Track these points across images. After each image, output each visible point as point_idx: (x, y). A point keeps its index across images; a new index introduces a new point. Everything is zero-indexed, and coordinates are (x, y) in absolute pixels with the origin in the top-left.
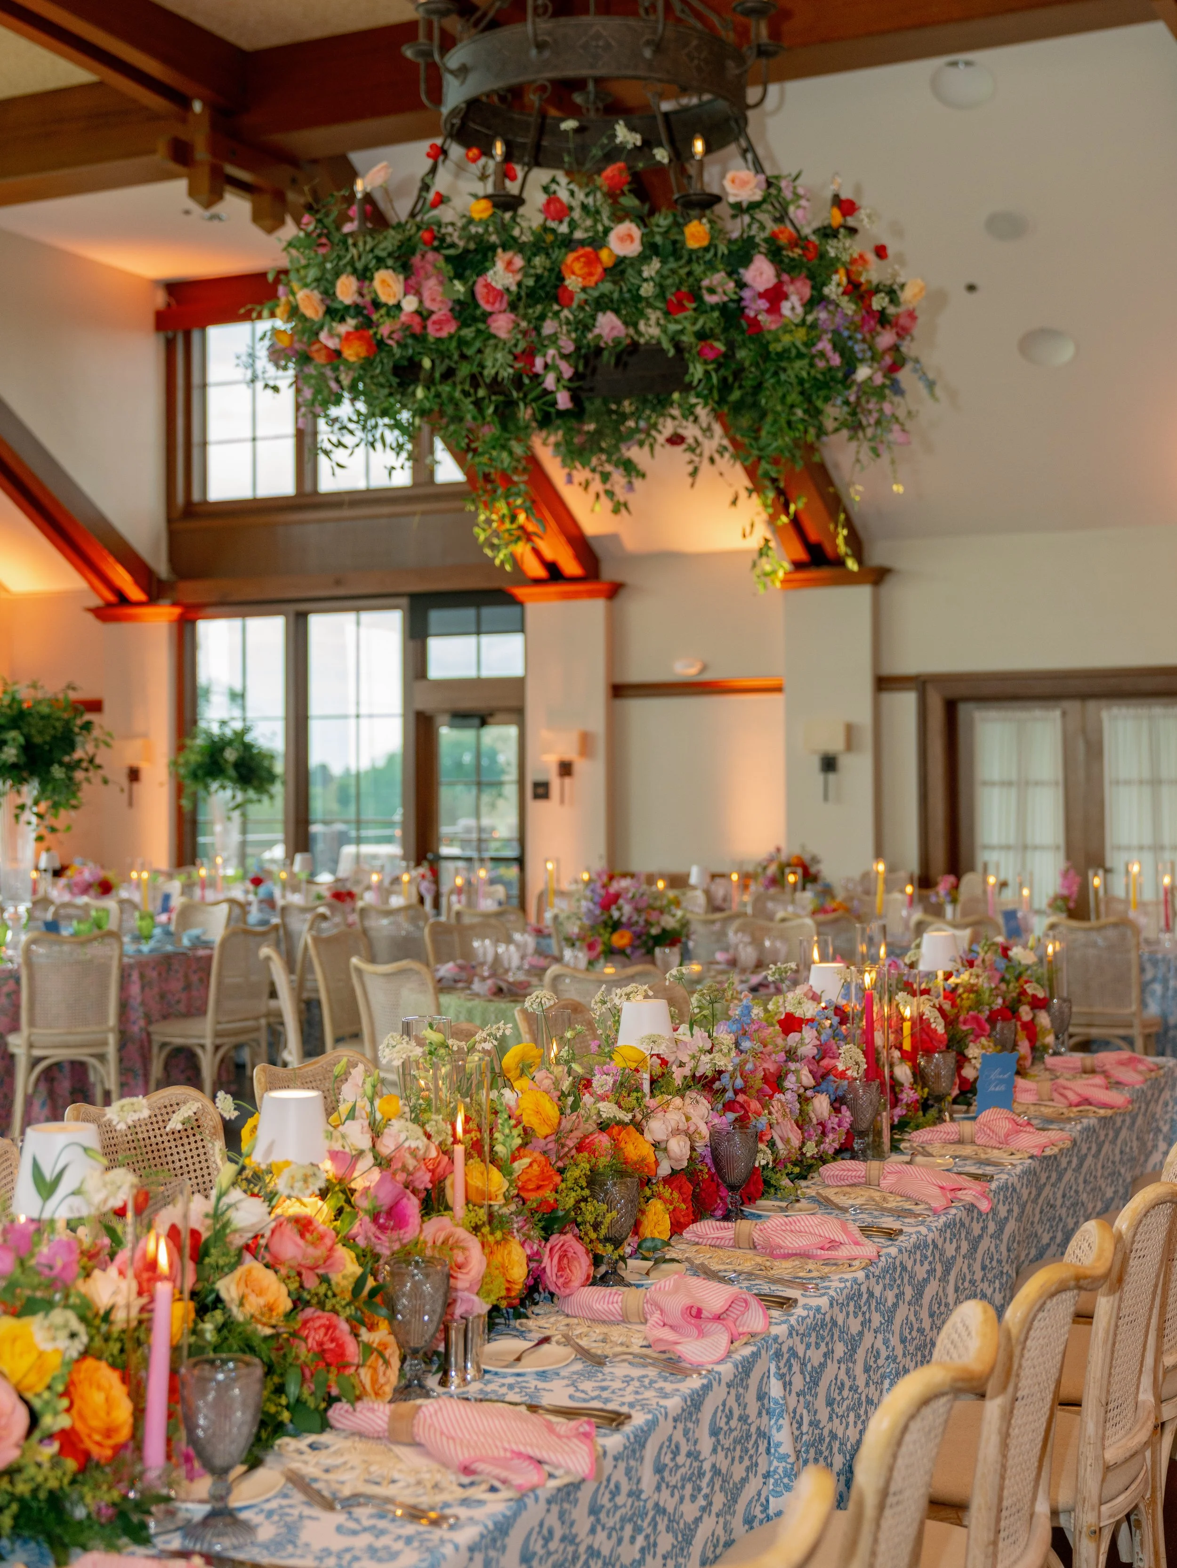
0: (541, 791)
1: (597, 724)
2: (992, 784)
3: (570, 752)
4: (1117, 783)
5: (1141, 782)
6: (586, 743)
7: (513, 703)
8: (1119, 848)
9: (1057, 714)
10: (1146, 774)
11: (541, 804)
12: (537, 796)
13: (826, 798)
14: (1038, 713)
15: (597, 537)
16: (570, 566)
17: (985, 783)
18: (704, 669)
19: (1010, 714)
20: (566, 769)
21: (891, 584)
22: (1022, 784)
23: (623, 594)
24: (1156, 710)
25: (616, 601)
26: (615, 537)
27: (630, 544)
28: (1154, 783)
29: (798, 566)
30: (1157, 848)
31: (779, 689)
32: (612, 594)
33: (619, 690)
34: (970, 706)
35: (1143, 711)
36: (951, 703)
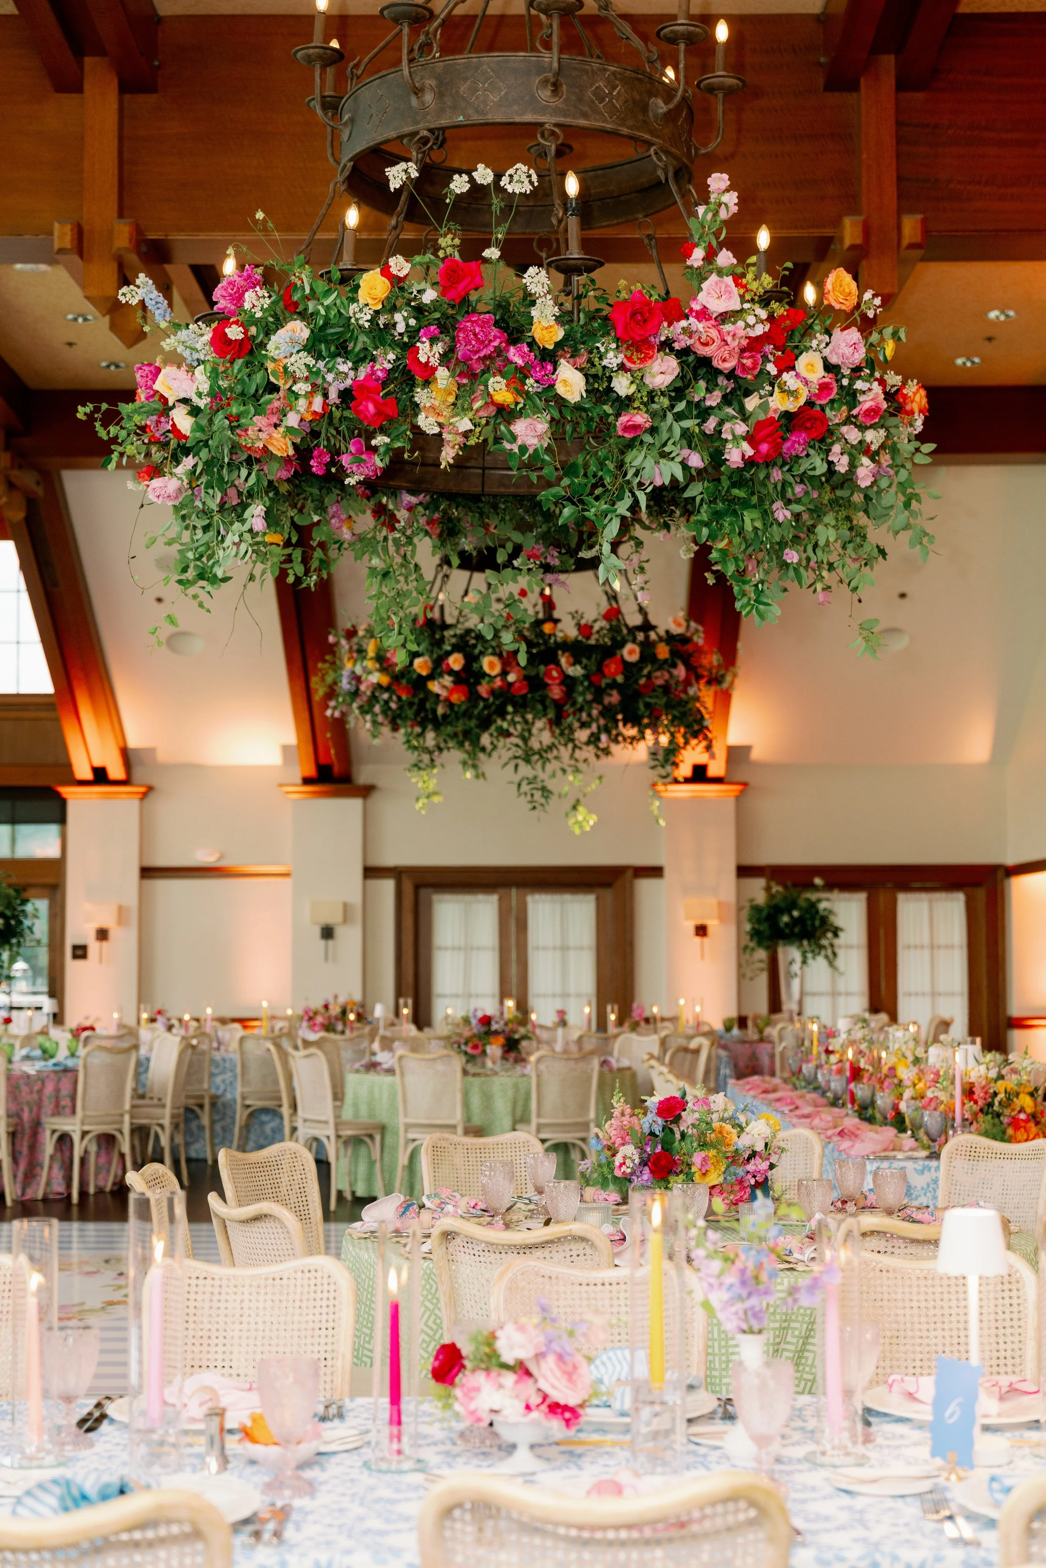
0: (79, 952)
1: (131, 899)
2: (446, 949)
3: (107, 921)
4: (538, 948)
5: (555, 948)
6: (122, 913)
7: (50, 880)
8: (538, 996)
9: (494, 898)
10: (558, 943)
11: (80, 963)
12: (75, 957)
13: (326, 959)
14: (481, 897)
15: (135, 750)
16: (116, 771)
17: (440, 948)
18: (222, 857)
19: (460, 897)
20: (102, 935)
21: (375, 798)
22: (468, 949)
23: (152, 796)
24: (567, 897)
25: (146, 801)
26: (152, 751)
27: (162, 756)
28: (564, 948)
29: (307, 781)
30: (565, 995)
31: (286, 875)
32: (144, 795)
33: (147, 872)
34: (429, 890)
35: (557, 897)
36: (417, 888)
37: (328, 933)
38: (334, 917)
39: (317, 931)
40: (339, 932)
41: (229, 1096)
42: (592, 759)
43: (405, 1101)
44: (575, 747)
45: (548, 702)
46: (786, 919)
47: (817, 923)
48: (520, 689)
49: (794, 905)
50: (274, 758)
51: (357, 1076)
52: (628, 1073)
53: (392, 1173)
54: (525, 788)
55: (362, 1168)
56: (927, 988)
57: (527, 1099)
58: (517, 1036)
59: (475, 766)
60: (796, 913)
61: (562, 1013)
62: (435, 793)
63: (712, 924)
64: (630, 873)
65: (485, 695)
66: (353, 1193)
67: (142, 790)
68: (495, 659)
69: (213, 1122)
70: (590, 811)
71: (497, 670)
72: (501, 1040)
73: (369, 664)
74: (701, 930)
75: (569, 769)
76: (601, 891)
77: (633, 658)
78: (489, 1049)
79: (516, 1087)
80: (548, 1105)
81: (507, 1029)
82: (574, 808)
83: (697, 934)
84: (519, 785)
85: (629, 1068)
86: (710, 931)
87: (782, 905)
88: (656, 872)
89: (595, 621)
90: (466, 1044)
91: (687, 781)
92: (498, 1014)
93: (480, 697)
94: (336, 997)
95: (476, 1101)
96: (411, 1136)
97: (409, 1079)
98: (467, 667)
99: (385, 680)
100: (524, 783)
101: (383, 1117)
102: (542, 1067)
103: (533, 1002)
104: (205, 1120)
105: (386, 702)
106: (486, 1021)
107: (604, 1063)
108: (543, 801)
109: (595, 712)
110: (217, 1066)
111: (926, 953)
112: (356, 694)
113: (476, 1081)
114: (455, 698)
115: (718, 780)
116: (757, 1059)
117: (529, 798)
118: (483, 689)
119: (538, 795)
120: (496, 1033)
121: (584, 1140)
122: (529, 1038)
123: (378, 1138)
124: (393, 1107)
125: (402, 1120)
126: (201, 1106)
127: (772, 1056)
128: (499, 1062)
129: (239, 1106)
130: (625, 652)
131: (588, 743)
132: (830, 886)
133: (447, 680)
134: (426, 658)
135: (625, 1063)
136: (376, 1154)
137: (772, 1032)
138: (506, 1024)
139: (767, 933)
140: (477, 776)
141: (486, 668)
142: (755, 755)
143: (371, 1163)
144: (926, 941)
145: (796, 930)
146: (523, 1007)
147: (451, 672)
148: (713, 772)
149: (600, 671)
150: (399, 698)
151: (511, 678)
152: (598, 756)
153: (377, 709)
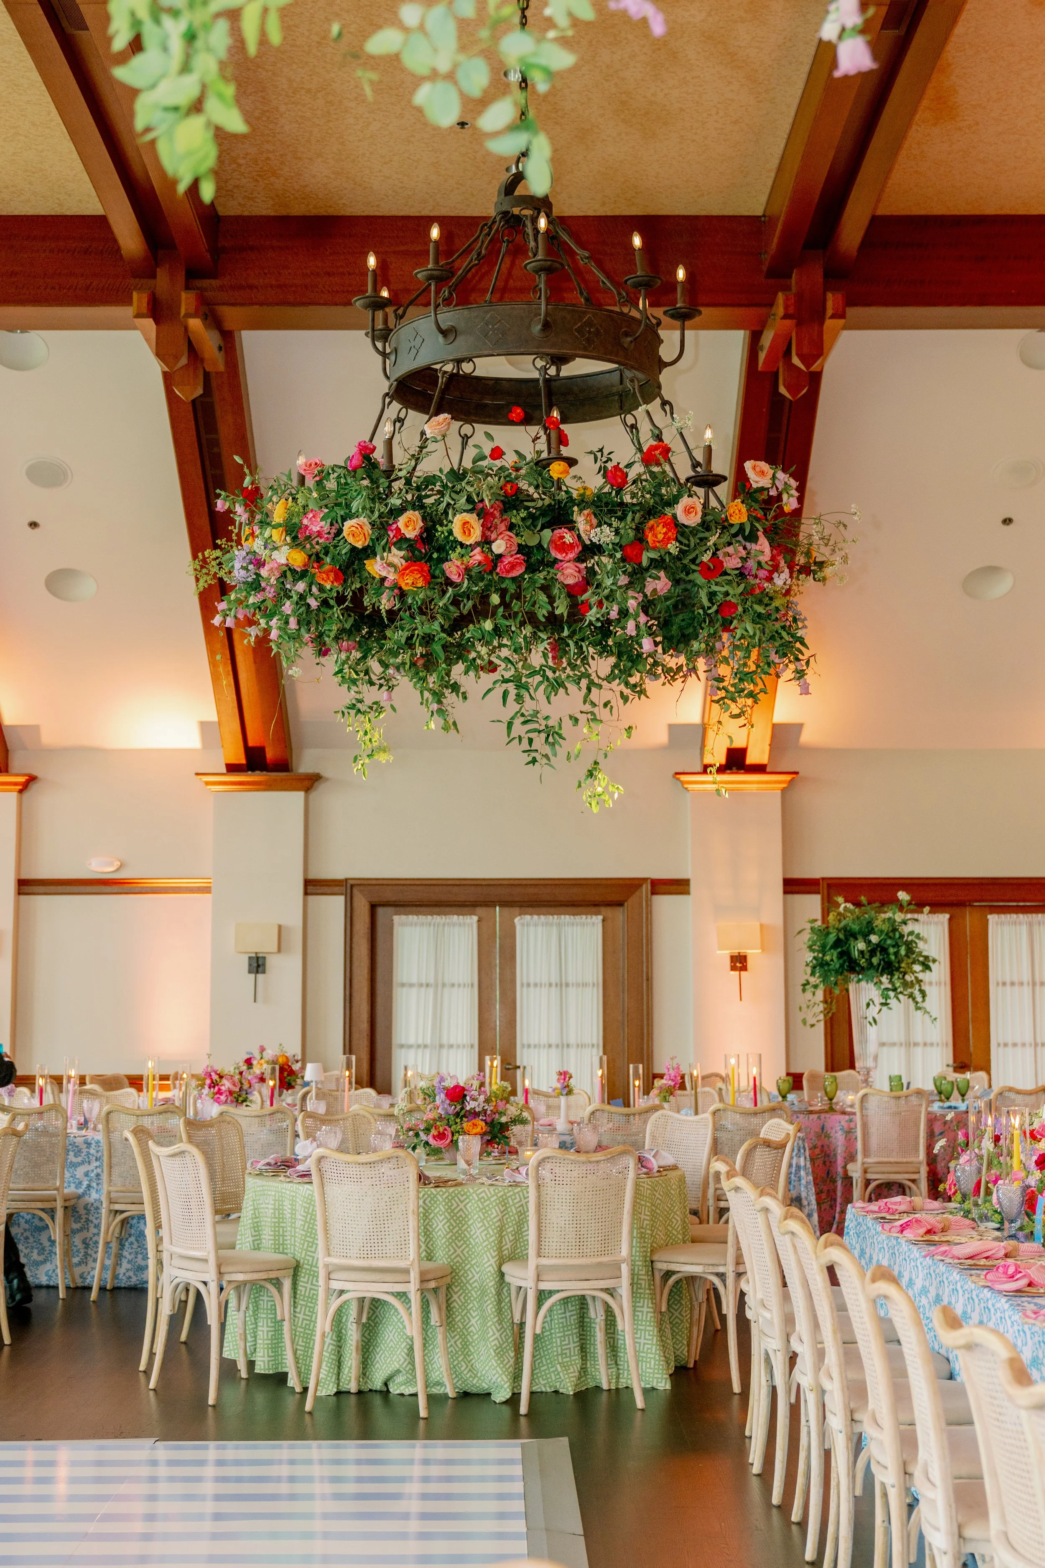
1: (4, 921)
2: (410, 985)
4: (529, 985)
5: (549, 985)
8: (530, 1046)
9: (472, 920)
10: (554, 978)
13: (255, 998)
14: (455, 919)
15: (13, 728)
17: (402, 985)
18: (123, 866)
19: (429, 919)
21: (320, 792)
22: (438, 986)
23: (34, 787)
24: (565, 919)
25: (26, 795)
26: (35, 729)
27: (48, 738)
28: (562, 985)
29: (232, 768)
30: (563, 1046)
31: (206, 890)
32: (24, 788)
33: (25, 886)
34: (390, 910)
35: (553, 919)
36: (373, 907)
37: (258, 965)
38: (266, 945)
39: (244, 963)
40: (272, 962)
41: (94, 1195)
42: (617, 702)
43: (326, 1231)
44: (591, 685)
45: (556, 591)
46: (861, 945)
47: (903, 951)
48: (513, 566)
49: (869, 929)
50: (192, 740)
51: (259, 1181)
52: (672, 1174)
53: (309, 1338)
54: (519, 729)
55: (264, 1332)
56: (1028, 1038)
57: (521, 1223)
58: (504, 1119)
59: (441, 712)
60: (874, 939)
61: (564, 1076)
62: (382, 749)
63: (753, 954)
64: (646, 888)
65: (455, 578)
66: (251, 1364)
67: (22, 779)
68: (472, 518)
69: (68, 1235)
70: (614, 778)
71: (476, 535)
72: (481, 1125)
73: (277, 535)
74: (739, 962)
75: (583, 718)
76: (608, 911)
77: (693, 520)
78: (462, 1140)
79: (503, 1203)
80: (553, 1238)
81: (489, 1108)
82: (591, 774)
83: (733, 968)
84: (510, 725)
85: (675, 1168)
86: (750, 963)
87: (856, 927)
88: (679, 886)
89: (629, 466)
90: (427, 1130)
91: (721, 770)
92: (476, 1084)
93: (449, 582)
94: (262, 1049)
95: (440, 1226)
96: (336, 1285)
97: (334, 1191)
98: (428, 535)
99: (298, 559)
100: (518, 721)
101: (296, 1250)
102: (545, 1173)
103: (523, 1057)
104: (57, 1232)
105: (302, 597)
106: (457, 1094)
107: (641, 1160)
108: (547, 750)
109: (632, 604)
110: (78, 1152)
111: (1027, 990)
112: (256, 585)
113: (441, 1194)
114: (407, 582)
115: (760, 769)
116: (828, 1136)
117: (525, 745)
118: (452, 568)
119: (539, 741)
120: (475, 1114)
121: (610, 1292)
122: (523, 1122)
123: (287, 1284)
124: (310, 1233)
125: (322, 1260)
126: (52, 1212)
127: (849, 1133)
128: (477, 1162)
129: (104, 1212)
130: (679, 510)
131: (610, 678)
132: (918, 905)
133: (397, 556)
134: (363, 520)
135: (668, 1159)
136: (284, 1307)
137: (848, 1098)
138: (487, 1101)
139: (836, 964)
140: (446, 728)
141: (458, 534)
142: (806, 737)
143: (278, 1324)
144: (1026, 977)
145: (875, 961)
146: (510, 1069)
147: (401, 541)
148: (751, 758)
149: (640, 540)
150: (321, 589)
151: (499, 547)
152: (625, 699)
153: (288, 607)
